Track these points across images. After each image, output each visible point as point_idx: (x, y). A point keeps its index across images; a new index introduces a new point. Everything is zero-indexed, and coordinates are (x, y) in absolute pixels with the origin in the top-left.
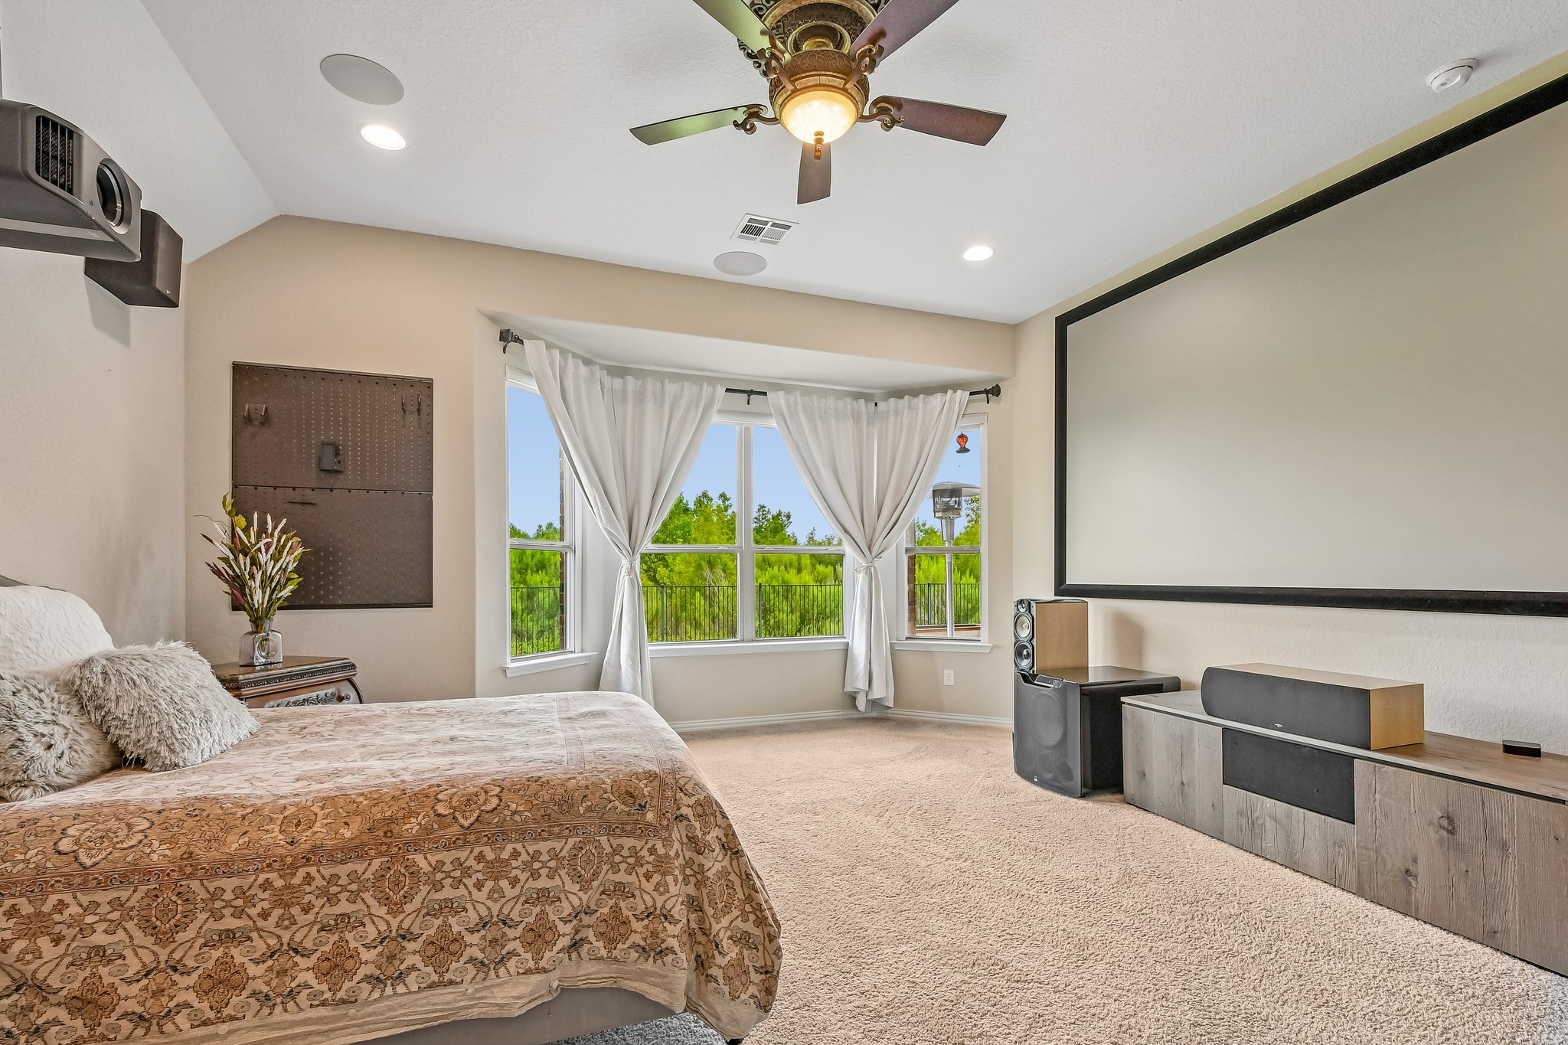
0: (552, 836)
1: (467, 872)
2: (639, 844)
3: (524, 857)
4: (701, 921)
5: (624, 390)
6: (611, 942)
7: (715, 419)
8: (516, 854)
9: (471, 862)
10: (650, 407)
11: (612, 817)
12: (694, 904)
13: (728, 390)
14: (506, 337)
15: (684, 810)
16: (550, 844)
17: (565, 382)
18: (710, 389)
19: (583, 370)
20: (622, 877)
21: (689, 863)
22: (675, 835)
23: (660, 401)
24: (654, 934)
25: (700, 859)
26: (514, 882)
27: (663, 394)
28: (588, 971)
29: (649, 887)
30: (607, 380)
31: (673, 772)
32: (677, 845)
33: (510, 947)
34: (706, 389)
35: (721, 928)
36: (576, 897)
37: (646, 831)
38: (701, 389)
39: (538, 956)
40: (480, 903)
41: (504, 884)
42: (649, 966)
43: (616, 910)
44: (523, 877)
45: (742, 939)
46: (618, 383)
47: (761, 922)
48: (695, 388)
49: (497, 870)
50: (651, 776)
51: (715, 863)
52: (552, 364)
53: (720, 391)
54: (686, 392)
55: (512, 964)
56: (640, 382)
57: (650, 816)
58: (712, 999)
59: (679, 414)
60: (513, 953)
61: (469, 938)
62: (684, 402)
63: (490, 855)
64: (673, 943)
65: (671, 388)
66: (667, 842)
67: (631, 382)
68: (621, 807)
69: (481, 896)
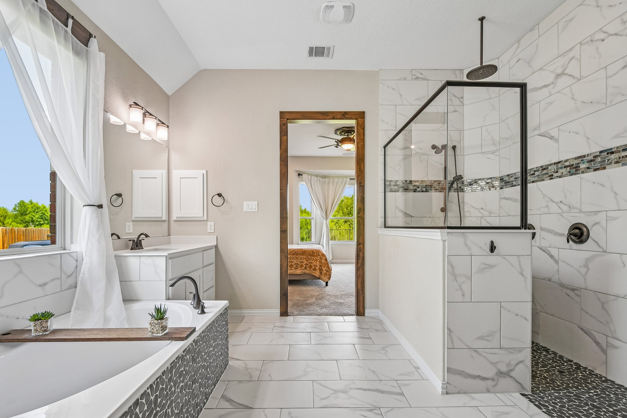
0: (303, 255)
1: (294, 258)
2: (314, 258)
3: (300, 257)
4: (321, 268)
5: (325, 181)
6: (310, 268)
7: (347, 186)
8: (299, 257)
9: (294, 257)
10: (331, 185)
11: (310, 254)
12: (320, 266)
13: (350, 179)
14: (299, 175)
15: (320, 254)
16: (303, 256)
17: (311, 182)
18: (346, 179)
19: (316, 178)
20: (311, 261)
21: (320, 261)
22: (318, 257)
23: (333, 184)
24: (315, 268)
25: (321, 260)
26: (299, 260)
27: (334, 182)
28: (307, 271)
29: (315, 262)
30: (321, 179)
31: (319, 250)
32: (318, 258)
33: (298, 267)
34: (345, 179)
35: (324, 269)
36: (306, 262)
37: (315, 256)
38: (343, 179)
39: (301, 268)
40: (295, 262)
41: (298, 260)
42: (314, 271)
43: (311, 265)
44: (300, 259)
45: (327, 271)
46: (323, 180)
47: (329, 269)
48: (342, 179)
49: (297, 258)
50: (316, 250)
51: (323, 261)
52: (308, 179)
53: (348, 179)
54: (340, 181)
55: (298, 269)
56: (329, 179)
57: (315, 254)
58: (322, 277)
59: (338, 186)
60: (299, 268)
61: (294, 265)
62: (339, 183)
63: (296, 257)
64: (317, 269)
65: (336, 180)
66: (317, 258)
67: (327, 179)
68: (311, 253)
69: (295, 261)
